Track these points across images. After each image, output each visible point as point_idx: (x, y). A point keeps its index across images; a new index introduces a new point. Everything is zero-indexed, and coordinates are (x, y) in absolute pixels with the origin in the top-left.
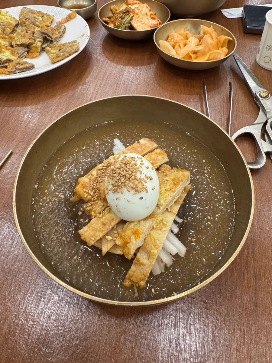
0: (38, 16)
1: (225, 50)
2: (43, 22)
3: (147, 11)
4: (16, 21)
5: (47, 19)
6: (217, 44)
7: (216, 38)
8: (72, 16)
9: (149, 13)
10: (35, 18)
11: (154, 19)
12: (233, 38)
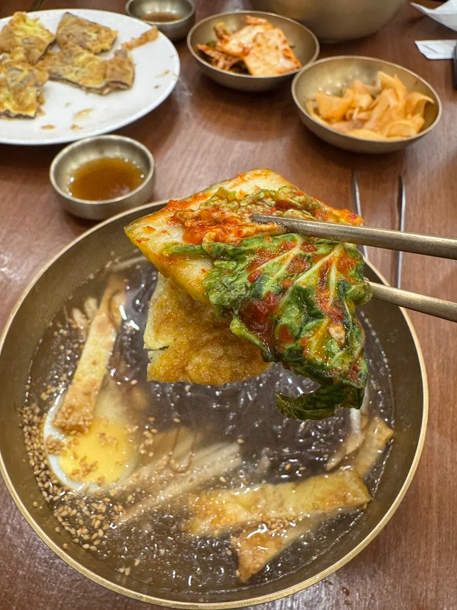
0: (90, 31)
1: (419, 120)
2: (97, 42)
3: (279, 42)
4: (51, 35)
5: (107, 38)
6: (406, 107)
7: (405, 97)
8: (150, 37)
9: (282, 47)
10: (84, 34)
11: (288, 58)
12: (435, 99)
